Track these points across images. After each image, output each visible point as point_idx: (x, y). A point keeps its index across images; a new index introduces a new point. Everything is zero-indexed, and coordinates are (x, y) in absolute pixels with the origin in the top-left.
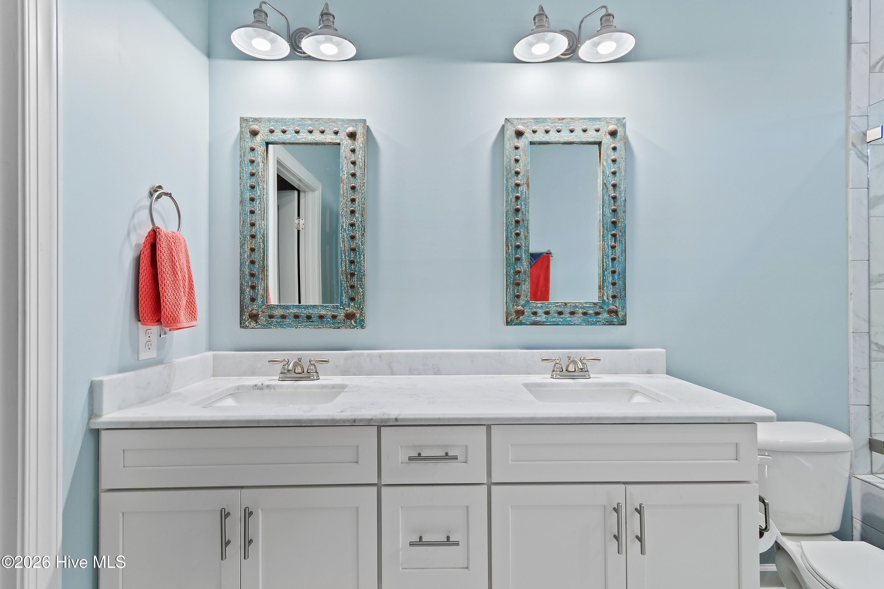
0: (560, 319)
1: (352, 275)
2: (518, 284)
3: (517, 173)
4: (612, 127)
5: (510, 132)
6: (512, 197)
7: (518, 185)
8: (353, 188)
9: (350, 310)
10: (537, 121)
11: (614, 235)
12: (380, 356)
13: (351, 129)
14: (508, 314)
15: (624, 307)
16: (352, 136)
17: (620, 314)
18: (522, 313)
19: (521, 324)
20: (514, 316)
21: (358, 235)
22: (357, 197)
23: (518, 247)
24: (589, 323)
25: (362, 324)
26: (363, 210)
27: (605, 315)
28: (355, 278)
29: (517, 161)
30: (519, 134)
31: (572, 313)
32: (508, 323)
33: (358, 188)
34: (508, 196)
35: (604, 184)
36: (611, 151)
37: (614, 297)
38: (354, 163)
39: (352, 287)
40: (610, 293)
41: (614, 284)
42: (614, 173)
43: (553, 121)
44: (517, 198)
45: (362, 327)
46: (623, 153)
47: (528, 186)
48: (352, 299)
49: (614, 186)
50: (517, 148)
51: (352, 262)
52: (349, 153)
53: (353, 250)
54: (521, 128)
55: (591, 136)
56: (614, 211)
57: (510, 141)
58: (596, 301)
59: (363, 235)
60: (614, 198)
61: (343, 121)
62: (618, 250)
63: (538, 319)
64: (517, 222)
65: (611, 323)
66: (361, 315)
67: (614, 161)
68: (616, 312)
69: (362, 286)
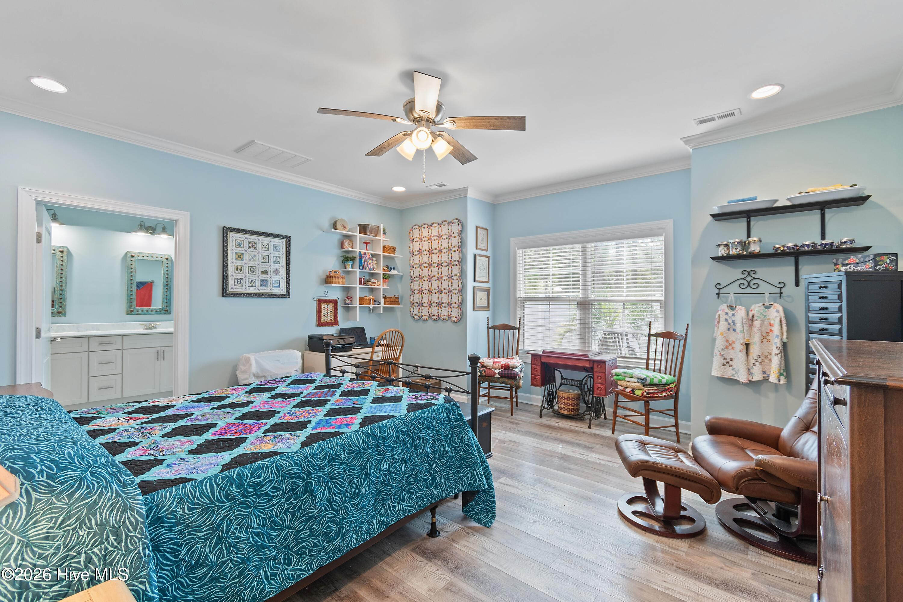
0: (147, 313)
1: (61, 298)
2: (131, 302)
3: (132, 268)
4: (167, 257)
5: (129, 255)
6: (129, 275)
7: (132, 272)
8: (62, 269)
9: (59, 310)
10: (139, 253)
11: (167, 288)
12: (73, 326)
13: (61, 249)
14: (127, 311)
15: (170, 309)
16: (62, 252)
17: (169, 311)
18: (133, 311)
19: (132, 314)
20: (129, 312)
21: (64, 285)
22: (63, 272)
23: (132, 291)
24: (157, 314)
25: (65, 315)
26: (66, 277)
27: (164, 312)
28: (62, 300)
29: (132, 264)
30: (133, 256)
31: (152, 311)
32: (127, 314)
33: (64, 269)
34: (128, 275)
35: (164, 273)
36: (166, 264)
37: (167, 306)
38: (62, 261)
39: (61, 303)
40: (165, 305)
41: (167, 302)
42: (167, 270)
43: (145, 253)
44: (132, 276)
45: (65, 316)
46: (170, 265)
47: (136, 272)
48: (61, 307)
49: (167, 274)
50: (132, 261)
51: (61, 294)
52: (60, 258)
53: (61, 290)
54: (133, 255)
55: (159, 259)
56: (167, 281)
57: (128, 259)
58: (161, 307)
59: (66, 285)
60: (167, 278)
61: (58, 246)
62: (168, 293)
63: (139, 313)
64: (131, 283)
65: (165, 314)
66: (65, 312)
67: (167, 267)
68: (167, 311)
69: (65, 303)
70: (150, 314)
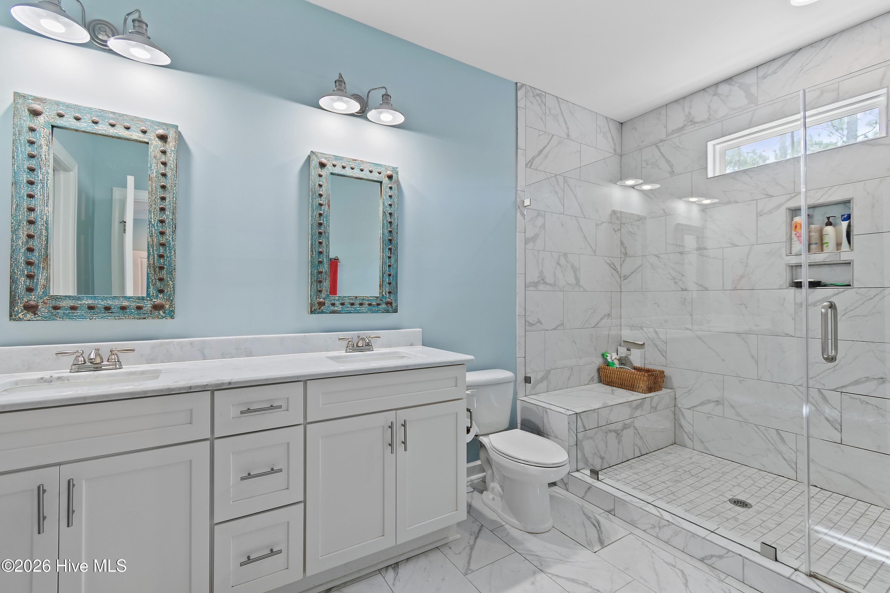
0: (352, 309)
1: (161, 268)
2: (320, 282)
3: (321, 195)
4: (389, 173)
5: (315, 163)
6: (316, 213)
7: (321, 205)
8: (163, 187)
9: (158, 301)
10: (336, 158)
11: (390, 249)
12: (191, 343)
13: (161, 132)
14: (312, 305)
15: (396, 300)
16: (163, 138)
17: (394, 305)
18: (323, 304)
19: (322, 312)
20: (317, 306)
21: (168, 231)
22: (167, 195)
23: (321, 253)
24: (372, 312)
25: (171, 314)
26: (175, 208)
27: (384, 306)
28: (164, 272)
29: (320, 186)
30: (322, 165)
31: (361, 304)
32: (312, 312)
33: (168, 186)
34: (313, 212)
35: (384, 212)
36: (388, 189)
37: (390, 293)
38: (164, 164)
39: (161, 280)
40: (387, 290)
41: (390, 284)
42: (390, 205)
43: (349, 160)
44: (320, 215)
45: (172, 317)
46: (396, 192)
47: (329, 206)
48: (161, 291)
49: (390, 214)
50: (320, 176)
51: (161, 256)
52: (159, 154)
53: (163, 245)
54: (324, 161)
55: (375, 176)
56: (390, 232)
57: (315, 170)
58: (378, 295)
59: (174, 232)
60: (390, 223)
61: (153, 122)
62: (393, 259)
63: (336, 308)
64: (320, 233)
65: (387, 311)
66: (171, 306)
67: (390, 197)
68: (391, 304)
69: (173, 279)
70: (358, 312)
